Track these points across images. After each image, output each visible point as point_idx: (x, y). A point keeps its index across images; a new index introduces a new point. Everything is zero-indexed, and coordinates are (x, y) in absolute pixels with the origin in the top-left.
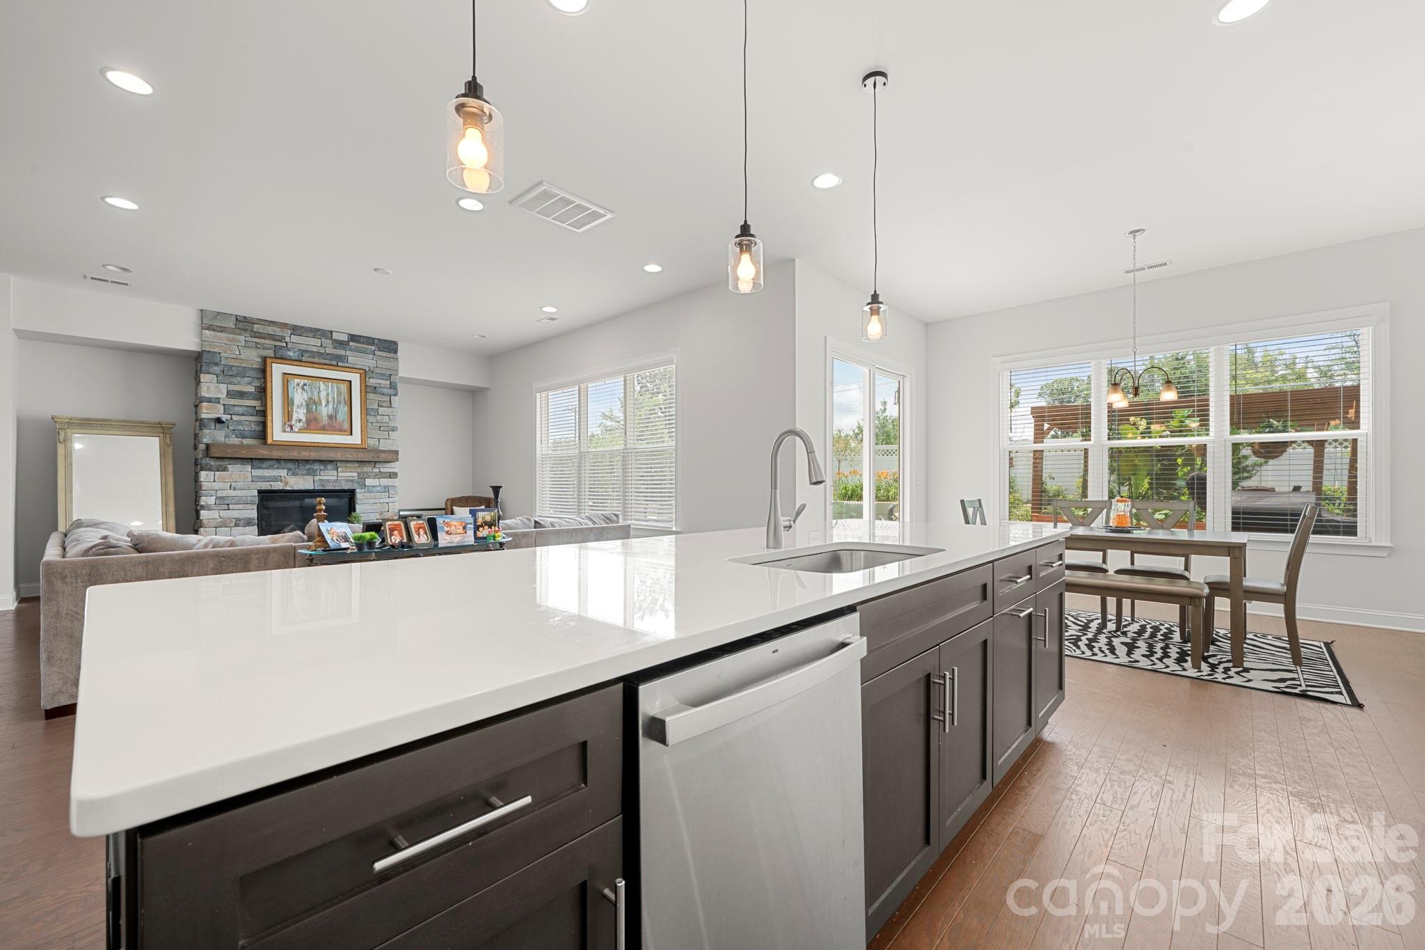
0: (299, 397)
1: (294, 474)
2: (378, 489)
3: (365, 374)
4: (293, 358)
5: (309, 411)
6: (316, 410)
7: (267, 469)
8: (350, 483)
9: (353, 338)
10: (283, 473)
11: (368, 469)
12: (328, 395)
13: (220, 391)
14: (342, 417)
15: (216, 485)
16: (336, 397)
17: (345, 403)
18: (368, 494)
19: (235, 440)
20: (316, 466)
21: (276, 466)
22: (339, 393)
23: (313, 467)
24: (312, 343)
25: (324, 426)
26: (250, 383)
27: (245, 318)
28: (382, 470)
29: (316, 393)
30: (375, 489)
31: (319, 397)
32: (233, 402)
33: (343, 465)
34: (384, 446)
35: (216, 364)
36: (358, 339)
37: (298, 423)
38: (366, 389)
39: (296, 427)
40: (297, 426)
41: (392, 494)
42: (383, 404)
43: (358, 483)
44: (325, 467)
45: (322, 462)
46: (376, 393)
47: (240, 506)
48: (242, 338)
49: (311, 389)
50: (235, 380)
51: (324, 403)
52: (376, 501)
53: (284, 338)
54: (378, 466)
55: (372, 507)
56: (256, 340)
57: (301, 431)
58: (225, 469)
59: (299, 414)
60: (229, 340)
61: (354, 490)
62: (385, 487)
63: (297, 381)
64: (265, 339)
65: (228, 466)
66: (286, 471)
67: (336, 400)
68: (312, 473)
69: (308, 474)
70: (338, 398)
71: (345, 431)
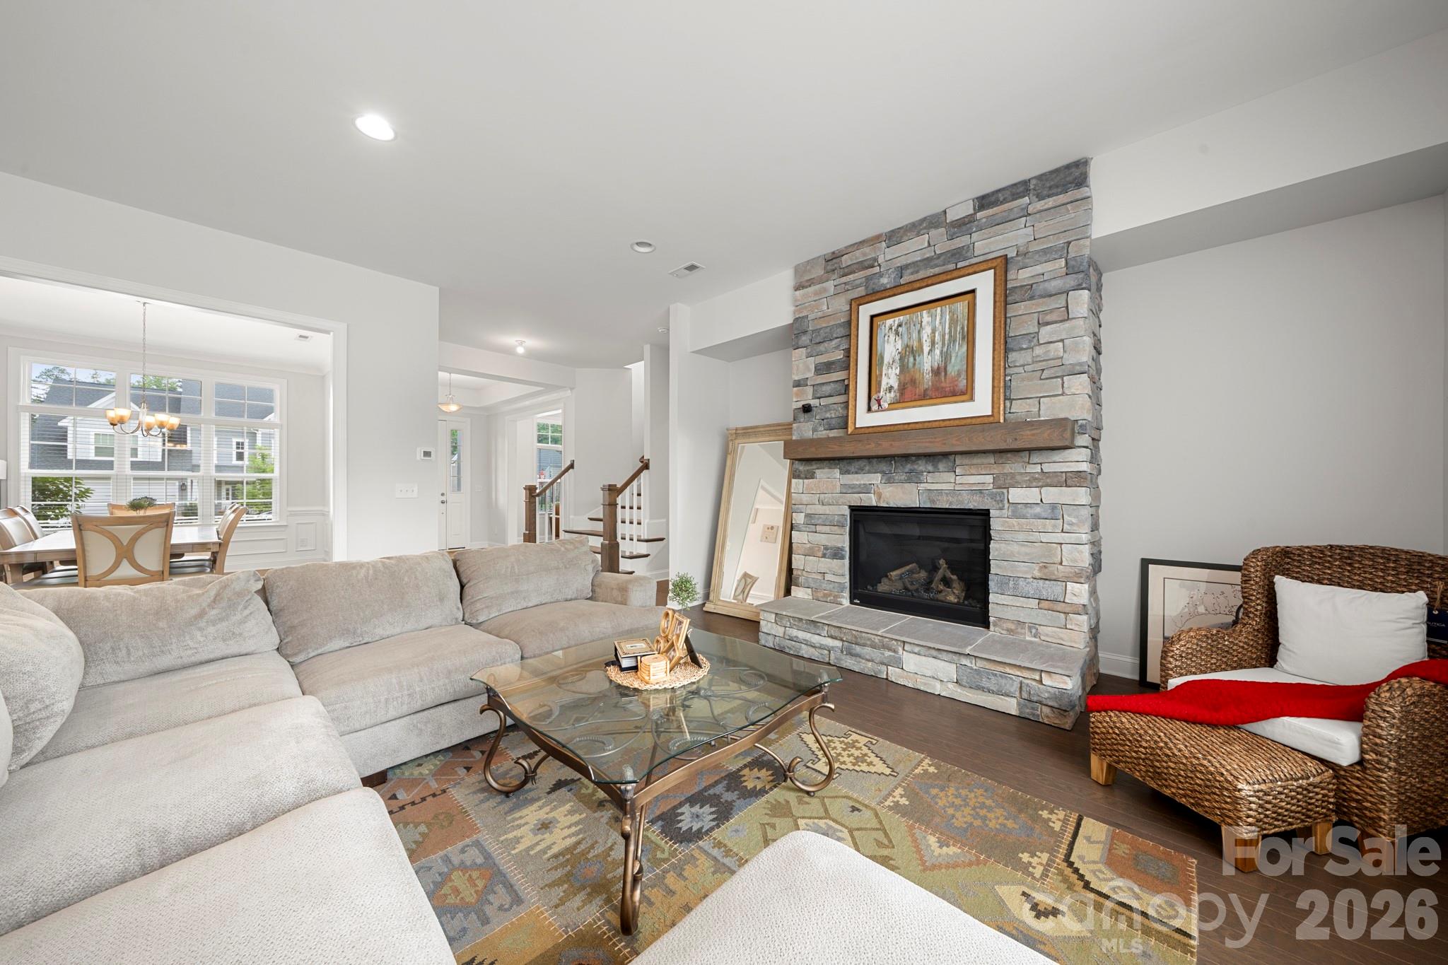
0: (890, 349)
1: (889, 481)
2: (1038, 510)
3: (1002, 266)
4: (888, 287)
5: (904, 368)
6: (914, 364)
7: (856, 473)
8: (977, 498)
9: (984, 202)
10: (876, 479)
11: (1013, 467)
12: (934, 331)
13: (809, 370)
14: (956, 368)
15: (805, 498)
16: (947, 331)
17: (963, 338)
18: (1014, 521)
19: (823, 433)
20: (921, 466)
21: (867, 468)
22: (953, 322)
23: (916, 467)
24: (914, 248)
25: (925, 391)
26: (837, 347)
27: (833, 253)
28: (1047, 468)
29: (915, 335)
30: (1030, 511)
31: (920, 340)
32: (821, 379)
33: (966, 460)
34: (1050, 410)
35: (805, 332)
36: (993, 199)
37: (888, 394)
38: (1004, 297)
39: (885, 401)
40: (887, 398)
41: (1071, 524)
42: (1049, 318)
43: (993, 496)
44: (935, 466)
45: (932, 457)
46: (1032, 298)
47: (827, 529)
48: (830, 285)
49: (908, 329)
50: (822, 348)
51: (926, 349)
52: (1031, 538)
53: (875, 259)
54: (1036, 458)
55: (1023, 549)
56: (844, 279)
57: (895, 405)
58: (811, 475)
59: (890, 378)
60: (816, 293)
61: (988, 510)
62: (1054, 506)
63: (889, 322)
64: (854, 272)
65: (817, 471)
66: (879, 475)
67: (947, 337)
68: (914, 478)
69: (909, 481)
70: (950, 332)
71: (963, 393)
